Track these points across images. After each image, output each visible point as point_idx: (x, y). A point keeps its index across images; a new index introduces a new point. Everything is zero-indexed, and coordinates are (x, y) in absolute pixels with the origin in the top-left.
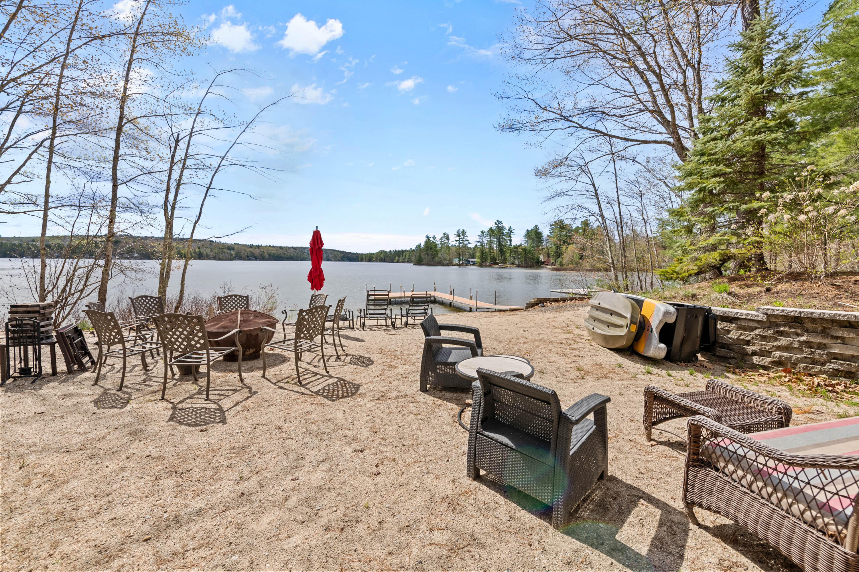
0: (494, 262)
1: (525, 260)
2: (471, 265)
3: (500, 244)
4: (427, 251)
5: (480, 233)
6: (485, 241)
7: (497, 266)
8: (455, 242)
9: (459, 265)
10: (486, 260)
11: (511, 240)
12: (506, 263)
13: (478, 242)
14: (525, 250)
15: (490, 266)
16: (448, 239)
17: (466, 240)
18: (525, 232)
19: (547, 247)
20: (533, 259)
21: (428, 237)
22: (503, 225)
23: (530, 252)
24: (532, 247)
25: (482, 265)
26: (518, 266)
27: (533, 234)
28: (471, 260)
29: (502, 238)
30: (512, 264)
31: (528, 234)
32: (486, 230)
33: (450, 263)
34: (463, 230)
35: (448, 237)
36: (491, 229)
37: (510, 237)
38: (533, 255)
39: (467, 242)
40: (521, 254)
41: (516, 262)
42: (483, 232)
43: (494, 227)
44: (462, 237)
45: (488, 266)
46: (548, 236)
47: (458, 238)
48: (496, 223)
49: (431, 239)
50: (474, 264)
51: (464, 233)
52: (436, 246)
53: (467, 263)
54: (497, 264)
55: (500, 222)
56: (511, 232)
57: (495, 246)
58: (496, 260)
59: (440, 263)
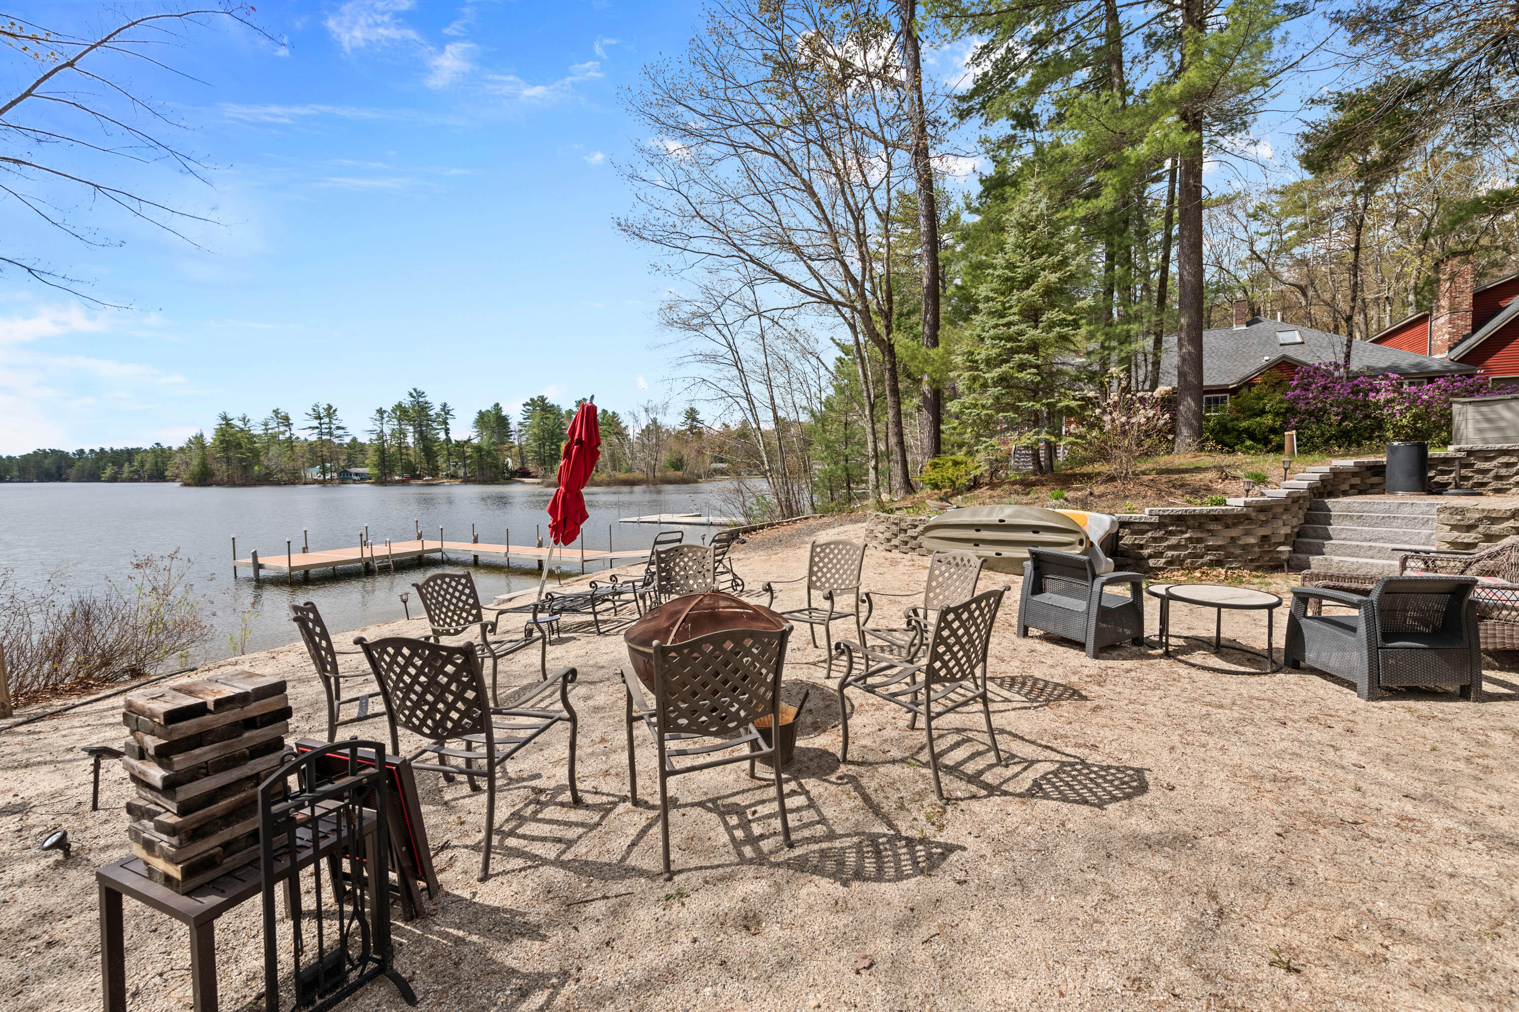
0: (411, 475)
1: (481, 468)
2: (355, 482)
3: (424, 438)
4: (225, 450)
5: (373, 414)
6: (387, 430)
7: (420, 482)
8: (310, 431)
9: (323, 483)
10: (392, 472)
11: (447, 431)
12: (437, 475)
13: (371, 431)
14: (478, 449)
15: (403, 483)
16: (289, 425)
17: (338, 428)
18: (475, 416)
19: (520, 445)
20: (497, 467)
21: (225, 418)
22: (427, 399)
23: (489, 453)
24: (493, 443)
25: (382, 480)
26: (466, 481)
27: (493, 419)
28: (354, 470)
29: (428, 425)
30: (454, 476)
31: (483, 420)
32: (388, 408)
33: (294, 479)
34: (330, 407)
35: (287, 418)
36: (399, 406)
37: (446, 424)
38: (496, 458)
39: (340, 432)
40: (470, 457)
41: (461, 473)
42: (381, 412)
43: (407, 401)
44: (326, 420)
45: (397, 483)
46: (520, 424)
47: (315, 423)
48: (411, 394)
49: (235, 422)
50: (363, 478)
51: (330, 412)
52: (251, 438)
53: (345, 478)
54: (419, 477)
55: (420, 394)
56: (447, 413)
57: (410, 440)
58: (415, 470)
59: (267, 480)
